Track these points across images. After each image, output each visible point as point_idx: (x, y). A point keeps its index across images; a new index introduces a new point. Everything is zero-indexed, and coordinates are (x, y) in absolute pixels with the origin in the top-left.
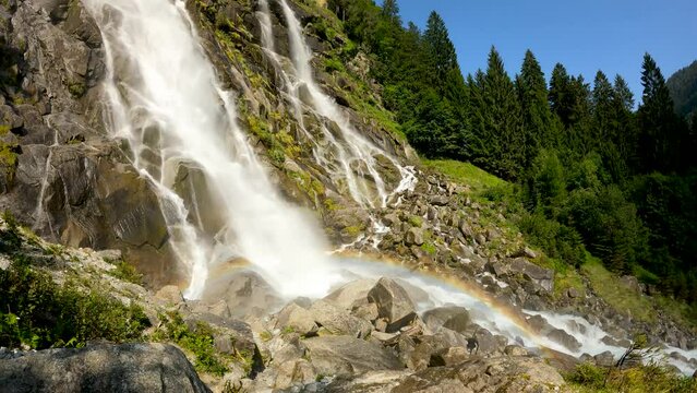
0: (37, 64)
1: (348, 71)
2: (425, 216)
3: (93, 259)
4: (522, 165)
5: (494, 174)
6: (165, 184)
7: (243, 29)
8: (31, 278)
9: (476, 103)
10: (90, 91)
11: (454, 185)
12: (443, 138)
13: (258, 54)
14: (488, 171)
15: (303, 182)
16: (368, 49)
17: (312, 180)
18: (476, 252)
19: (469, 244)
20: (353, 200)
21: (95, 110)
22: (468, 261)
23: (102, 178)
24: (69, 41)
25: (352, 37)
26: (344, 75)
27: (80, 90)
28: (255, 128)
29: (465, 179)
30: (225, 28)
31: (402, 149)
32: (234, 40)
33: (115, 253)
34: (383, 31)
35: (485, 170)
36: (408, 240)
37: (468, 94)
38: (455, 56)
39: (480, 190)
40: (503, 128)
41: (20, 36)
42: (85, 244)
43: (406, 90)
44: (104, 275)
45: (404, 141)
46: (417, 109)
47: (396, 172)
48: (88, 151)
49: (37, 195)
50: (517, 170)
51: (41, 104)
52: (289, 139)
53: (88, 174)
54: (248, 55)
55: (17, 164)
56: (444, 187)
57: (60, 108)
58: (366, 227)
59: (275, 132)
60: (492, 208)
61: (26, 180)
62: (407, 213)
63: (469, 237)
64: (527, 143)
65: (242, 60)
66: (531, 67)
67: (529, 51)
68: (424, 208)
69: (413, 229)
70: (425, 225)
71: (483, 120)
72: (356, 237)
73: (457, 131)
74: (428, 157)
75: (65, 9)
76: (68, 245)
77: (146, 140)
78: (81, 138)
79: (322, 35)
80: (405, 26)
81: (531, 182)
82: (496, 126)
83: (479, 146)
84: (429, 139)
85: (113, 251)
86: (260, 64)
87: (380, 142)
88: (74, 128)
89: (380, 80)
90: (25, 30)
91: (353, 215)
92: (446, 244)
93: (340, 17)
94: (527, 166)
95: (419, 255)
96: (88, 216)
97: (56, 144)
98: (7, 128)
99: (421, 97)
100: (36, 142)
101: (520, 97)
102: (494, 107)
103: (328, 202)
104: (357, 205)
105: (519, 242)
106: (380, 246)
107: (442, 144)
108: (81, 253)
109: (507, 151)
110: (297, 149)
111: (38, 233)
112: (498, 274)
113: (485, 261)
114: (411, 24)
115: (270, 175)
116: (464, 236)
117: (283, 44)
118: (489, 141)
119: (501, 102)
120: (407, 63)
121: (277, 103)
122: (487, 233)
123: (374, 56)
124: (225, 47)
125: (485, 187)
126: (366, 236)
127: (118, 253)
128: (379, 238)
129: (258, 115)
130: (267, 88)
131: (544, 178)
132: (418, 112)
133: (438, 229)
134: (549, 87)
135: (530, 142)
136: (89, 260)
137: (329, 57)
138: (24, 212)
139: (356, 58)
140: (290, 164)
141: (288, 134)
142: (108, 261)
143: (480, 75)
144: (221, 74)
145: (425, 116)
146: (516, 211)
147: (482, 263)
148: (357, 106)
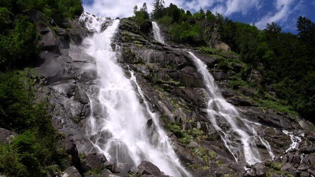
31: (297, 123)
45: (297, 118)
87: (278, 123)
137: (235, 79)
139: (252, 74)
148: (256, 104)
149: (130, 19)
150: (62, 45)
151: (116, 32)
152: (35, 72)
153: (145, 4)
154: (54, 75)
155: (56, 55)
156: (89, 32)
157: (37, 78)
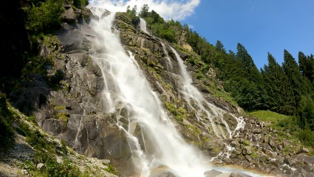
0: (76, 83)
1: (207, 77)
2: (251, 140)
3: (98, 163)
4: (295, 106)
5: (282, 113)
6: (130, 133)
7: (159, 65)
8: (70, 168)
9: (266, 80)
10: (98, 94)
11: (263, 122)
12: (254, 101)
13: (167, 75)
14: (279, 113)
15: (192, 130)
16: (213, 66)
17: (196, 128)
18: (278, 154)
19: (275, 151)
20: (216, 136)
21: (100, 102)
22: (275, 159)
23: (103, 129)
24: (89, 74)
25: (206, 62)
26: (205, 79)
27: (94, 94)
28: (169, 107)
29: (268, 119)
30: (152, 66)
31: (236, 109)
32: (156, 70)
33: (108, 161)
34: (219, 57)
35: (277, 112)
36: (244, 153)
37: (262, 77)
38: (252, 61)
39: (277, 122)
40: (282, 90)
41: (69, 72)
42: (94, 156)
43: (234, 81)
44: (102, 170)
45: (237, 105)
46: (240, 89)
47: (235, 120)
48: (97, 118)
49: (76, 134)
50: (292, 109)
51: (78, 98)
52: (184, 111)
53: (97, 127)
54: (162, 76)
55: (68, 121)
56: (259, 124)
57: (86, 100)
58: (223, 148)
59: (178, 108)
60: (284, 131)
61: (71, 128)
62: (242, 140)
63: (274, 147)
64: (295, 95)
65: (160, 78)
66: (288, 57)
67: (285, 50)
68: (250, 136)
69: (246, 147)
70: (251, 144)
71: (272, 88)
72: (218, 154)
73: (261, 96)
74: (249, 111)
75: (87, 62)
76: (87, 156)
77: (122, 114)
78: (94, 113)
79: (193, 63)
80: (228, 52)
81: (300, 114)
82: (278, 90)
83: (273, 102)
84: (248, 102)
85: (106, 160)
86: (168, 79)
87: (226, 107)
88: (91, 108)
89: (222, 79)
90: (71, 70)
91: (216, 143)
92: (263, 152)
93: (199, 54)
94: (297, 106)
95: (250, 160)
96: (97, 144)
97: (84, 115)
98: (65, 107)
99: (241, 83)
100: (76, 113)
101: (287, 74)
102: (275, 81)
103: (204, 138)
104: (218, 138)
105: (299, 145)
106: (230, 157)
107: (254, 103)
108: (93, 160)
109: (286, 101)
110: (188, 115)
111: (75, 150)
112: (291, 164)
113: (283, 158)
114: (230, 51)
115: (177, 127)
116: (272, 147)
117: (177, 69)
118: (277, 98)
119: (278, 78)
120: (232, 69)
121: (177, 95)
122: (283, 144)
123: (217, 68)
124: (153, 73)
125: (278, 120)
126: (223, 152)
127: (109, 161)
128: (229, 153)
129: (170, 101)
130: (172, 89)
131: (306, 110)
132: (241, 91)
133: (258, 145)
134: (298, 64)
135: (296, 93)
136: (96, 163)
137: (197, 72)
138: (69, 141)
139: (209, 71)
140: (186, 122)
141: (184, 108)
142: (104, 164)
143: (266, 67)
144: (152, 85)
145: (245, 92)
146: (295, 130)
147: (282, 159)
148: (213, 92)
149: (124, 13)
150: (77, 21)
151: (113, 20)
152: (55, 39)
153: (136, 6)
154: (70, 44)
155: (73, 27)
156: (94, 16)
157: (56, 45)
